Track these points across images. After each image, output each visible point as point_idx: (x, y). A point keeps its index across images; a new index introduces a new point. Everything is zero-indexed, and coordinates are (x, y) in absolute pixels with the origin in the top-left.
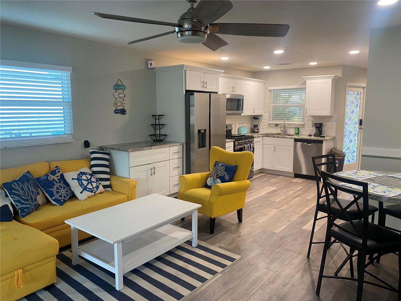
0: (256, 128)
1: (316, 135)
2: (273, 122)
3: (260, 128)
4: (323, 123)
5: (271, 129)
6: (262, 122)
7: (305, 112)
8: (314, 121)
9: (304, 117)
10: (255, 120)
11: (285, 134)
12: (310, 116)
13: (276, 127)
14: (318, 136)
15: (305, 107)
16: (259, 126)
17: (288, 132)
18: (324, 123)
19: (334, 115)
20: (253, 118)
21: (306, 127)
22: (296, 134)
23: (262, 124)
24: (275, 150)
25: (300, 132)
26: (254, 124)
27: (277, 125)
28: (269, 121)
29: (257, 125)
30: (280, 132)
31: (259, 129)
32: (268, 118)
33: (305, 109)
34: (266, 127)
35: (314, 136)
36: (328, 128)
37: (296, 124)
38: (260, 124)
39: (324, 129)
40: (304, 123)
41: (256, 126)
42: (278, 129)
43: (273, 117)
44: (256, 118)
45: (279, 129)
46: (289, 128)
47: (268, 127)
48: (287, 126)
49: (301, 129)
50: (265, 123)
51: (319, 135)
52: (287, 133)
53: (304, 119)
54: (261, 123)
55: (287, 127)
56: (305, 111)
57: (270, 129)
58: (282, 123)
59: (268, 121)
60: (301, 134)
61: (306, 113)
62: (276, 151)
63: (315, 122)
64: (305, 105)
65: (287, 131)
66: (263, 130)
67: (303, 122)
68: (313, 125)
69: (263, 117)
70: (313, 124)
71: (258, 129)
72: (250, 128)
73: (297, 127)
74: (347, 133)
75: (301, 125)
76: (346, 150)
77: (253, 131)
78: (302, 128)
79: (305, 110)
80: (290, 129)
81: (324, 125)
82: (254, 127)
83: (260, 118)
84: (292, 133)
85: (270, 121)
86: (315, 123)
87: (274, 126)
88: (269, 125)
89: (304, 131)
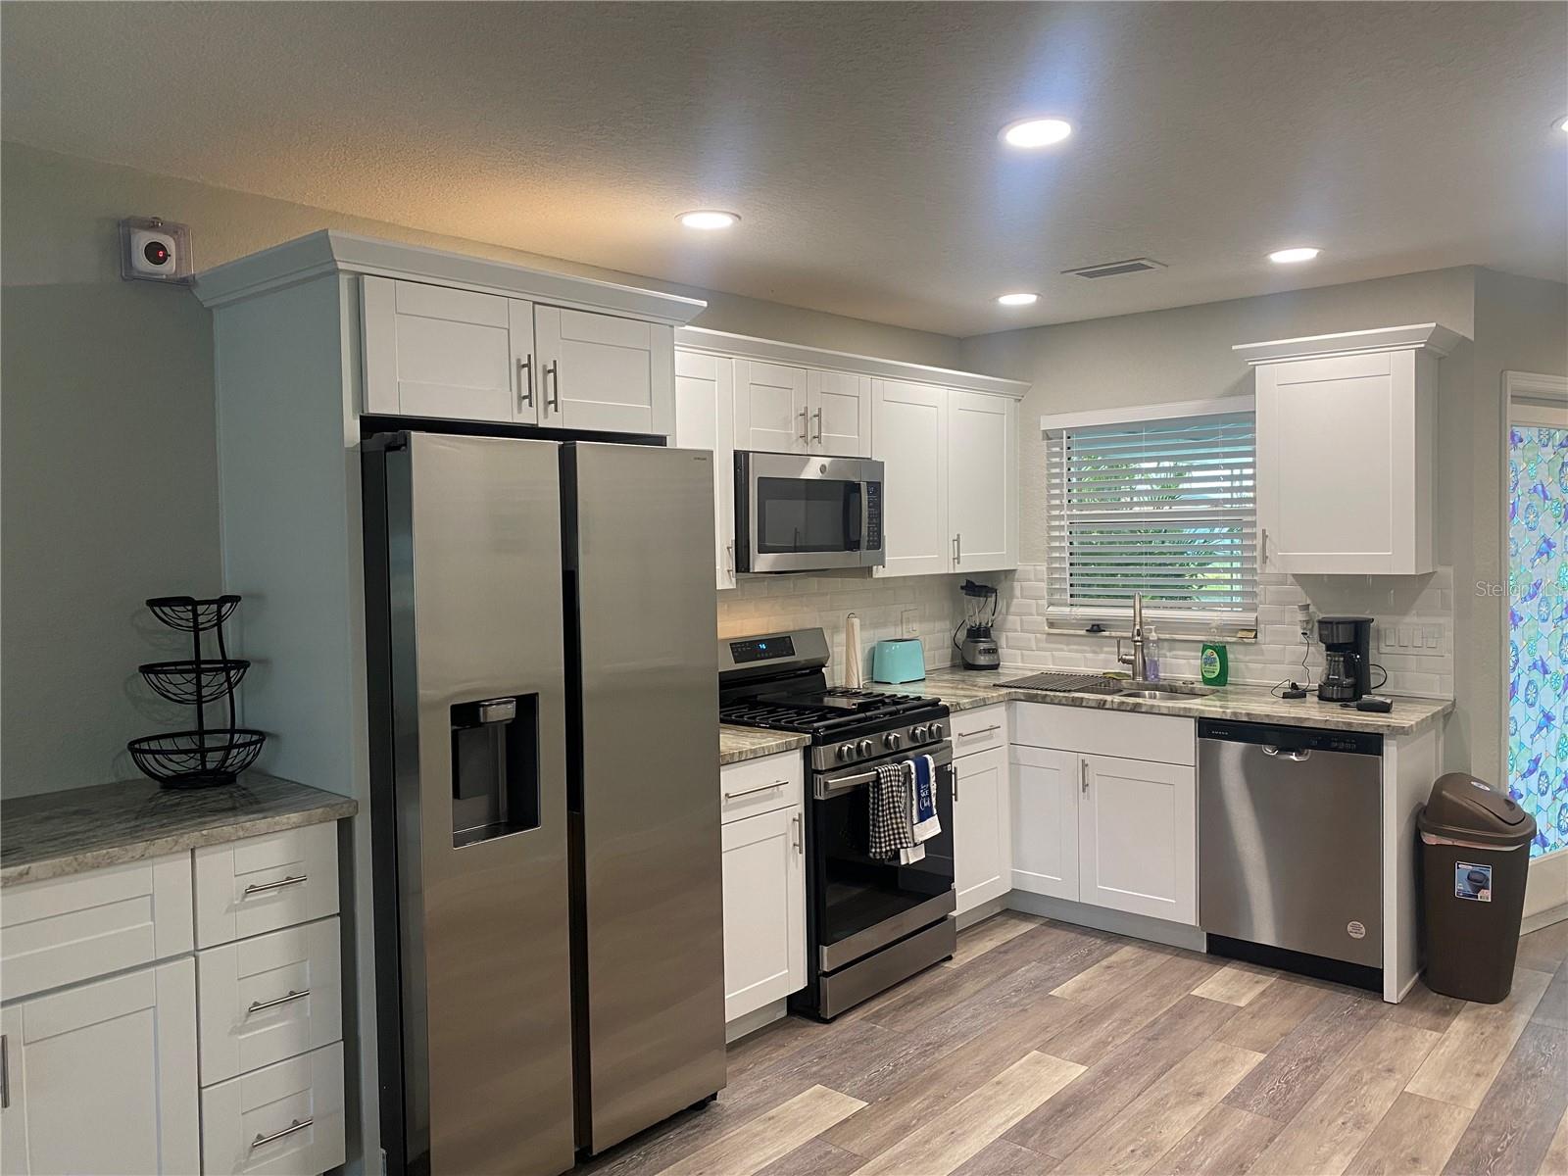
0: (982, 646)
1: (1334, 692)
2: (1074, 609)
3: (1003, 642)
4: (1371, 617)
5: (1065, 648)
6: (1012, 609)
7: (1257, 553)
8: (1312, 608)
9: (1254, 583)
10: (974, 600)
11: (1145, 678)
12: (1291, 579)
13: (1093, 639)
14: (1344, 702)
15: (1253, 524)
16: (1001, 630)
17: (1161, 668)
18: (1380, 621)
19: (1440, 569)
20: (962, 588)
21: (1268, 640)
22: (1206, 681)
23: (1013, 620)
24: (1085, 786)
25: (1231, 671)
26: (969, 624)
27: (1096, 628)
28: (1051, 604)
29: (984, 624)
30: (1116, 668)
31: (1000, 650)
32: (1044, 585)
33: (1253, 536)
34: (1037, 641)
35: (1321, 697)
36: (1402, 650)
37: (1203, 626)
38: (1004, 620)
39: (1382, 654)
40: (1251, 617)
41: (978, 633)
42: (1106, 649)
43: (1076, 580)
44: (979, 587)
45: (1113, 653)
46: (1166, 644)
47: (1047, 641)
48: (1153, 636)
49: (1234, 653)
50: (1031, 615)
51: (1348, 693)
52: (1157, 676)
53: (1254, 594)
54: (1010, 617)
55: (1154, 642)
56: (1253, 548)
57: (1062, 650)
58: (1125, 620)
59: (1044, 602)
60: (1240, 680)
61: (1265, 558)
62: (1089, 789)
63: (1320, 610)
64: (1253, 512)
65: (1155, 664)
66: (1022, 655)
67: (1244, 610)
68: (1312, 630)
69: (1015, 584)
70: (1307, 622)
71: (993, 651)
72: (948, 642)
73: (1211, 638)
74: (1521, 675)
75: (1237, 631)
76: (1524, 776)
77: (963, 658)
78: (1241, 648)
79: (1259, 542)
80: (1170, 650)
81: (1378, 631)
82: (968, 636)
83: (1000, 589)
84: (1189, 676)
85: (1061, 605)
86: (1321, 616)
87: (1083, 632)
88: (1051, 625)
89: (1260, 666)
